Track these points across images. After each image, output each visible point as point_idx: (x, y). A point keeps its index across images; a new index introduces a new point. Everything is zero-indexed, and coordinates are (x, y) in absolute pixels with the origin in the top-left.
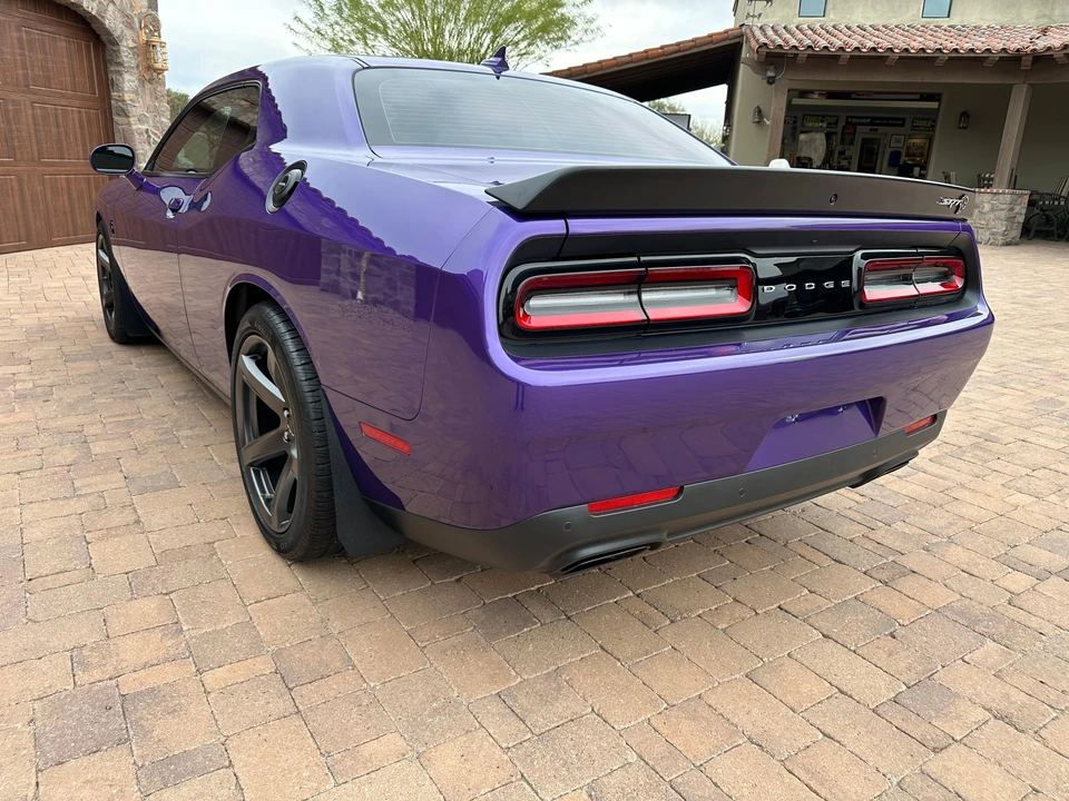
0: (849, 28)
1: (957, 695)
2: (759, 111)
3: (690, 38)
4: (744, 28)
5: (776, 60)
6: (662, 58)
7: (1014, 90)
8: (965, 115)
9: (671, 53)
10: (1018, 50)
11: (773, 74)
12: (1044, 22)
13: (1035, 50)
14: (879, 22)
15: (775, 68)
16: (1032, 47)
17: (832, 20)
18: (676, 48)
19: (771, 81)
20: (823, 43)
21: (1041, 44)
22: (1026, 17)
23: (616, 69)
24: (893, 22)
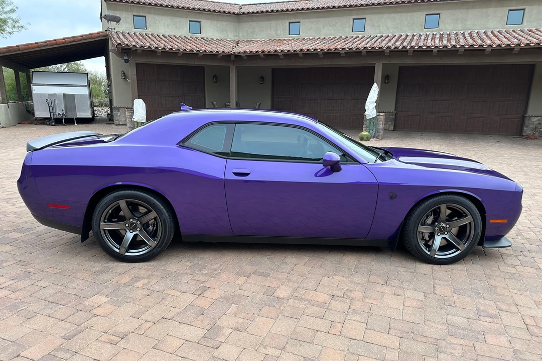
0: (159, 36)
1: (223, 327)
2: (124, 73)
3: (79, 35)
4: (108, 32)
5: (126, 52)
6: (65, 44)
7: (231, 69)
8: (215, 76)
9: (70, 42)
10: (229, 52)
11: (127, 58)
12: (237, 39)
13: (234, 53)
14: (172, 34)
15: (127, 55)
16: (233, 52)
17: (150, 31)
18: (72, 39)
19: (126, 61)
20: (148, 44)
21: (236, 50)
22: (230, 36)
23: (38, 49)
24: (178, 34)
